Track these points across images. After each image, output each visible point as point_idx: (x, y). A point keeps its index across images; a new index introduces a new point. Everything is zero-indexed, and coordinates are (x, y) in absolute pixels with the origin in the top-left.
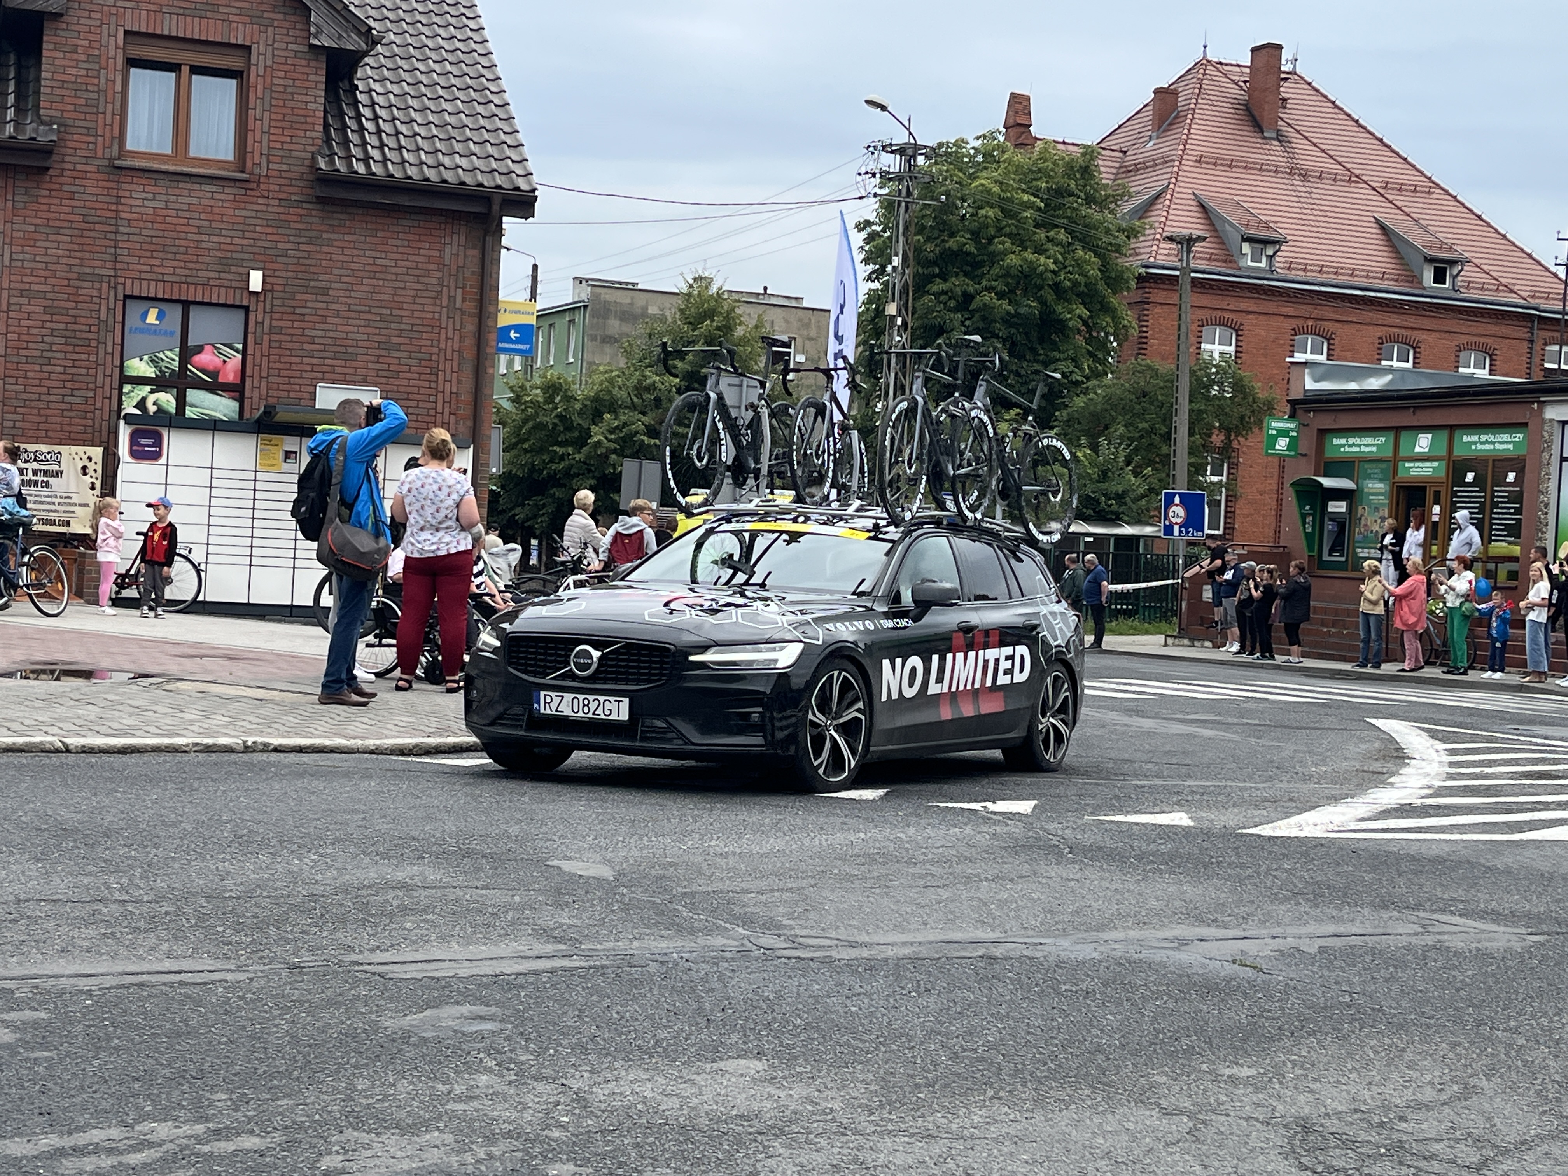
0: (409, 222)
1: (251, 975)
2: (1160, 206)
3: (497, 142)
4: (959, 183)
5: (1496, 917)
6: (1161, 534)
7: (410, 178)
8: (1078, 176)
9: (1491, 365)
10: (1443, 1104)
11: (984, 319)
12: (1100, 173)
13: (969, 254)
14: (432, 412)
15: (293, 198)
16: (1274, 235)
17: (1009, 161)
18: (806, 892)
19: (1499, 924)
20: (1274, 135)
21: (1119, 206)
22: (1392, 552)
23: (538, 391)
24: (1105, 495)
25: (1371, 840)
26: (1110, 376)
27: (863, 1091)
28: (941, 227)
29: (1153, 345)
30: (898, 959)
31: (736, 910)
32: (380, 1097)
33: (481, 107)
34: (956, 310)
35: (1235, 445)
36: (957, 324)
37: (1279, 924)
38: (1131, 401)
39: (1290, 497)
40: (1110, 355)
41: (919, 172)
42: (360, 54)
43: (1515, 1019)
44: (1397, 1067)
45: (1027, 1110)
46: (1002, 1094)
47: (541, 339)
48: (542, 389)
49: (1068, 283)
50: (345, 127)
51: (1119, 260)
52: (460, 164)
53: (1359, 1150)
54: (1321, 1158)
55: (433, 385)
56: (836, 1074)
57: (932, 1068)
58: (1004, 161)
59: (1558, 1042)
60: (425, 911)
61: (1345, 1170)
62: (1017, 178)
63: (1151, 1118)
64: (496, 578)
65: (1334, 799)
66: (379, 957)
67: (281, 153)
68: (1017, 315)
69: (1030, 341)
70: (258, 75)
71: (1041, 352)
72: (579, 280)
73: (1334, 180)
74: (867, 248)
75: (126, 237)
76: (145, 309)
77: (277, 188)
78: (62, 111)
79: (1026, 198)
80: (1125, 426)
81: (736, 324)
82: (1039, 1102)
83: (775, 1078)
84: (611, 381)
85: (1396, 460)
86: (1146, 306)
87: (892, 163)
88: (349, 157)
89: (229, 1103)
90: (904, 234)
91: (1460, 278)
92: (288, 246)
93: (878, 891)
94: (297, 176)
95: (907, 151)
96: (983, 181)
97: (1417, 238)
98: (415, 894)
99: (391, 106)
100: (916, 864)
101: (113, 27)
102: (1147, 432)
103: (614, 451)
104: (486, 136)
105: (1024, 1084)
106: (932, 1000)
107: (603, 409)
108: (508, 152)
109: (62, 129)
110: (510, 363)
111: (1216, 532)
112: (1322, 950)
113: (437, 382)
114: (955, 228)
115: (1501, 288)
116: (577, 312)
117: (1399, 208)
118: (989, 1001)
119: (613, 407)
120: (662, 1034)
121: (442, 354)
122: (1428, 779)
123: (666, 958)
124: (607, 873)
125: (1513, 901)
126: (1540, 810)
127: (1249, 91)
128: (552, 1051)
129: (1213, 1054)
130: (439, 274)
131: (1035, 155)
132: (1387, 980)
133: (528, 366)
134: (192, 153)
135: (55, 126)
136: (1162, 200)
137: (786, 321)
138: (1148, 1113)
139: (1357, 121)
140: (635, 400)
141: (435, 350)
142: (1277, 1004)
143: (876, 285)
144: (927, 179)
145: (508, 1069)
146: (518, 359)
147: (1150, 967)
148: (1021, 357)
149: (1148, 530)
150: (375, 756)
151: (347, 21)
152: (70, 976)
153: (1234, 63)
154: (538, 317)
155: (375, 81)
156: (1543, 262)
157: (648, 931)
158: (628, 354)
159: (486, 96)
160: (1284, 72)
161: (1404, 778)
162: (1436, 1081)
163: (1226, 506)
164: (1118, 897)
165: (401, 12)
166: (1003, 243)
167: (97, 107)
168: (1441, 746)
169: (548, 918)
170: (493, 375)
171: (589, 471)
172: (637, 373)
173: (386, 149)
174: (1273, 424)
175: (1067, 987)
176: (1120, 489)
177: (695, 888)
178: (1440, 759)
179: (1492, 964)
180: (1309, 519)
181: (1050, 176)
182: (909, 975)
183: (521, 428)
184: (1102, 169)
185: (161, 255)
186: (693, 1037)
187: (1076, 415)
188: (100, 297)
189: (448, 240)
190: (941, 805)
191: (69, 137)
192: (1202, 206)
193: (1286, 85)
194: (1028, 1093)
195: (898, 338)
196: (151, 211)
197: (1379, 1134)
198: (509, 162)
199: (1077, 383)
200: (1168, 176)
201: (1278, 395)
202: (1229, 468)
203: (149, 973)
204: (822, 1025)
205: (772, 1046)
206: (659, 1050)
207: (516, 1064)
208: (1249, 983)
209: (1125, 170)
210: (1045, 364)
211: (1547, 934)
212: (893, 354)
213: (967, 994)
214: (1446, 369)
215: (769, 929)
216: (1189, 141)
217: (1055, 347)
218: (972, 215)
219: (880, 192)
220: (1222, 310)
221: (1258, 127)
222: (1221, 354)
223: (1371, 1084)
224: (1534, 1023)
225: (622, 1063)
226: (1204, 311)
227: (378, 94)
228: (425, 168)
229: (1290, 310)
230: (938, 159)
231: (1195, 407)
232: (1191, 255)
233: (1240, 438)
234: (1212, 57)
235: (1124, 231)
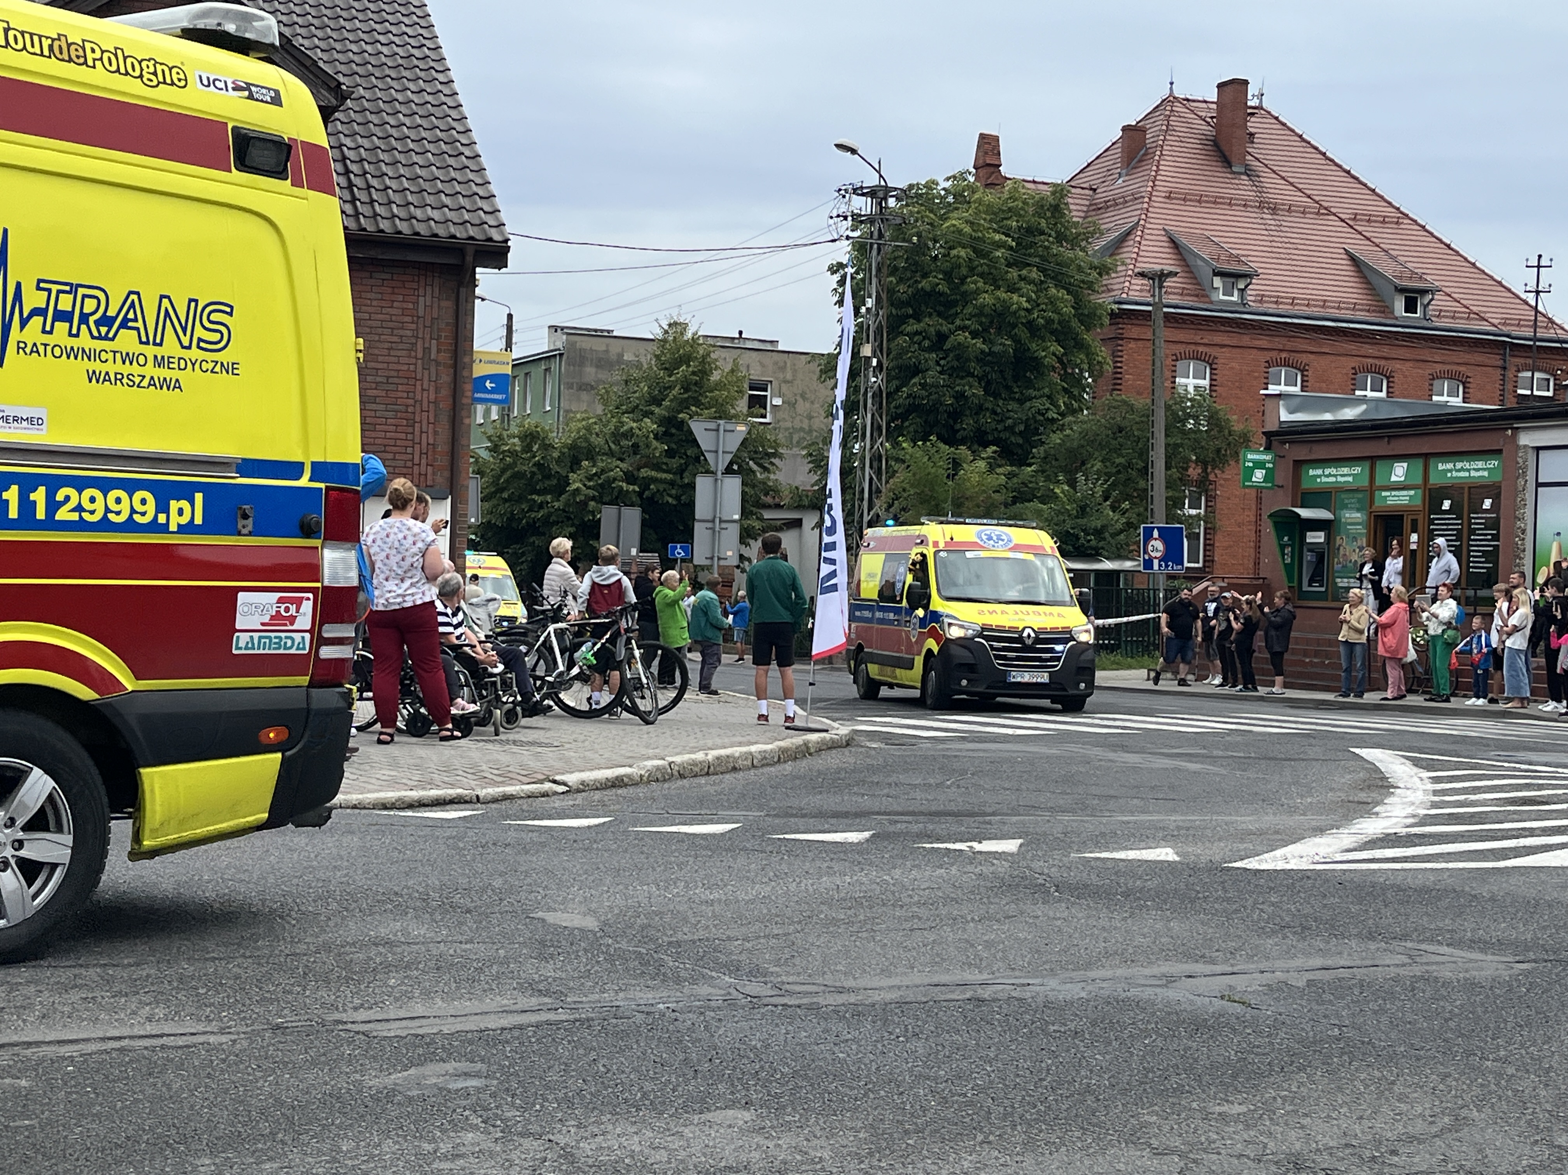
0: (384, 276)
1: (233, 1037)
2: (1131, 243)
3: (468, 193)
4: (931, 224)
5: (1484, 945)
6: (1141, 568)
7: (382, 231)
8: (1048, 214)
9: (1464, 392)
10: (1434, 1137)
11: (958, 358)
12: (1070, 211)
13: (941, 294)
14: (409, 464)
16: (1244, 268)
17: (980, 201)
18: (792, 937)
19: (1486, 953)
20: (1243, 170)
21: (1090, 243)
22: (1371, 581)
23: (516, 440)
24: (1083, 531)
25: (1357, 871)
26: (1085, 412)
27: (852, 1138)
28: (913, 268)
29: (1128, 380)
30: (886, 1004)
31: (723, 958)
32: (366, 1158)
33: (452, 159)
34: (930, 350)
35: (1212, 477)
36: (931, 363)
37: (1267, 958)
38: (1108, 436)
39: (1268, 529)
40: (1085, 391)
41: (890, 214)
42: (330, 110)
43: (1505, 1048)
44: (1387, 1099)
45: (1018, 1154)
46: (991, 1138)
47: (517, 388)
48: (520, 438)
49: (1042, 321)
51: (1092, 297)
52: (432, 216)
55: (410, 437)
56: (825, 1122)
57: (921, 1113)
58: (975, 202)
59: (1548, 1071)
60: (408, 967)
62: (988, 218)
63: (1142, 1158)
64: (476, 628)
65: (1320, 831)
66: (362, 1015)
68: (991, 353)
69: (1005, 379)
71: (1016, 390)
72: (554, 329)
73: (1304, 213)
74: (840, 290)
79: (997, 237)
80: (1102, 461)
81: (711, 370)
82: (1029, 1145)
83: (764, 1128)
84: (588, 429)
85: (1372, 489)
86: (1120, 342)
87: (863, 205)
89: (213, 1168)
90: (876, 276)
91: (1431, 307)
93: (865, 935)
95: (878, 193)
96: (954, 221)
97: (1388, 269)
98: (399, 950)
99: (361, 160)
100: (902, 906)
102: (1124, 467)
103: (593, 498)
104: (458, 188)
105: (1014, 1128)
106: (920, 1044)
107: (581, 456)
108: (480, 203)
110: (487, 413)
111: (1196, 565)
112: (1310, 984)
113: (413, 433)
114: (927, 269)
115: (1472, 316)
116: (553, 360)
117: (1368, 239)
118: (977, 1044)
119: (591, 454)
120: (648, 1086)
121: (418, 405)
122: (1413, 808)
123: (653, 1009)
124: (591, 923)
125: (1501, 930)
126: (1526, 837)
127: (1216, 127)
128: (538, 1107)
129: (1204, 1091)
130: (414, 326)
131: (1005, 195)
132: (1375, 1012)
133: (505, 415)
136: (1132, 237)
137: (763, 365)
138: (1139, 1153)
139: (1324, 154)
140: (613, 446)
141: (411, 402)
142: (1266, 1040)
144: (899, 221)
145: (494, 1126)
146: (494, 409)
147: (1137, 1005)
148: (996, 395)
149: (1128, 565)
150: (357, 811)
151: (317, 76)
152: (49, 1043)
153: (1201, 99)
154: (513, 366)
155: (345, 135)
156: (1513, 290)
157: (634, 982)
158: (605, 402)
159: (457, 148)
160: (1251, 107)
161: (1388, 808)
162: (1427, 1113)
163: (1205, 539)
164: (1105, 935)
165: (370, 66)
166: (975, 283)
168: (1426, 774)
169: (531, 970)
170: (470, 425)
171: (569, 518)
172: (614, 420)
173: (358, 203)
174: (1249, 456)
175: (1055, 1028)
176: (1099, 524)
177: (680, 936)
178: (1425, 787)
179: (1480, 993)
180: (1288, 550)
181: (1020, 216)
182: (896, 1019)
183: (500, 476)
184: (1072, 207)
186: (680, 1089)
187: (1052, 452)
189: (421, 292)
190: (928, 846)
192: (1173, 241)
193: (1253, 119)
194: (1020, 1138)
195: (874, 379)
198: (481, 212)
199: (1053, 421)
200: (1139, 212)
201: (1254, 427)
202: (1207, 501)
203: (131, 1037)
204: (810, 1073)
205: (760, 1096)
206: (646, 1102)
207: (501, 1120)
208: (1238, 1018)
209: (1096, 208)
210: (1021, 402)
211: (1535, 961)
212: (870, 395)
213: (955, 1037)
214: (1419, 398)
215: (755, 977)
216: (1158, 178)
217: (1030, 385)
218: (944, 256)
219: (852, 234)
220: (1195, 343)
221: (1227, 162)
222: (1196, 388)
223: (1361, 1118)
224: (1524, 1052)
225: (609, 1116)
226: (1179, 345)
227: (349, 148)
228: (397, 221)
229: (1263, 343)
230: (909, 201)
231: (1171, 441)
232: (1164, 290)
233: (1216, 471)
234: (1179, 93)
235: (1096, 268)
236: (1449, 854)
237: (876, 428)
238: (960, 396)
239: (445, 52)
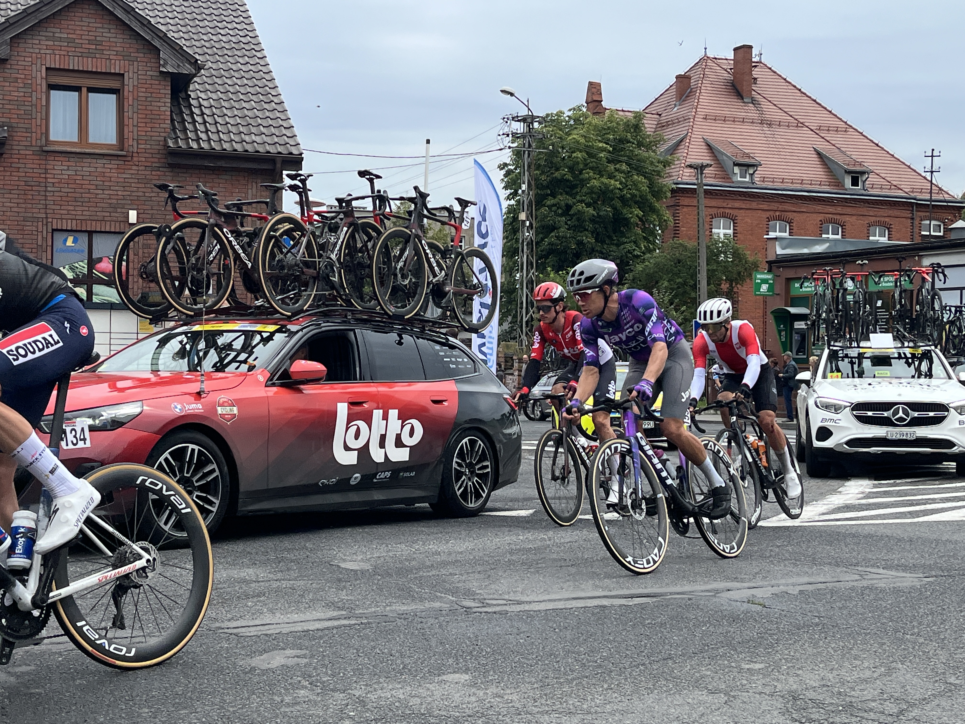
0: (226, 177)
2: (683, 147)
3: (277, 125)
4: (561, 138)
5: (905, 568)
7: (225, 150)
8: (632, 130)
9: (889, 234)
10: (875, 680)
11: (578, 220)
12: (645, 128)
13: (568, 180)
15: (154, 165)
16: (753, 161)
17: (590, 124)
18: (489, 573)
19: (906, 573)
20: (750, 101)
21: (658, 148)
25: (828, 526)
26: (657, 251)
27: (529, 688)
28: (550, 165)
29: (683, 231)
30: (547, 610)
31: (448, 586)
32: (241, 706)
33: (267, 105)
34: (561, 215)
35: (735, 290)
36: (562, 223)
37: (775, 578)
38: (671, 265)
39: (771, 320)
40: (657, 238)
41: (535, 132)
42: (191, 77)
43: (918, 627)
44: (848, 659)
45: (629, 695)
46: (612, 686)
49: (629, 196)
50: (184, 120)
51: (660, 181)
52: (255, 140)
53: (827, 709)
54: (804, 714)
56: (513, 679)
57: (570, 673)
58: (587, 123)
59: (943, 640)
60: (258, 595)
61: (819, 720)
62: (595, 133)
63: (702, 696)
66: (233, 624)
67: (145, 138)
68: (599, 216)
69: (608, 232)
70: (129, 91)
71: (615, 238)
73: (788, 126)
74: (505, 180)
75: (52, 194)
76: (65, 237)
77: (144, 159)
78: (10, 118)
79: (600, 145)
80: (668, 281)
82: (635, 689)
83: (477, 683)
86: (678, 208)
87: (519, 127)
88: (187, 138)
89: (150, 714)
90: (528, 170)
91: (867, 182)
92: (153, 195)
93: (532, 570)
94: (156, 151)
95: (528, 120)
96: (575, 136)
97: (839, 159)
98: (252, 586)
99: (211, 107)
100: (554, 553)
101: (39, 65)
102: (682, 284)
104: (271, 122)
105: (626, 679)
106: (568, 633)
108: (284, 131)
109: (10, 130)
112: (801, 592)
114: (558, 166)
115: (893, 187)
117: (828, 142)
118: (602, 632)
120: (407, 661)
122: (862, 488)
123: (407, 616)
124: (366, 566)
125: (915, 559)
126: (930, 504)
127: (733, 75)
128: (342, 674)
129: (738, 656)
131: (606, 119)
132: (840, 608)
134: (91, 141)
135: (6, 128)
136: (684, 143)
138: (700, 693)
139: (800, 90)
142: (775, 626)
143: (513, 202)
144: (541, 136)
145: (316, 686)
147: (698, 608)
148: (603, 242)
151: (183, 56)
153: (723, 58)
155: (201, 92)
156: (917, 171)
157: (395, 601)
159: (269, 98)
160: (754, 62)
161: (847, 488)
162: (871, 666)
165: (215, 49)
166: (588, 173)
167: (31, 115)
169: (333, 595)
173: (209, 133)
174: (758, 276)
175: (649, 621)
177: (421, 574)
179: (903, 596)
180: (783, 333)
181: (615, 132)
182: (554, 619)
184: (646, 126)
185: (74, 203)
186: (426, 662)
187: (638, 276)
188: (37, 231)
189: (250, 187)
191: (15, 134)
192: (708, 145)
193: (756, 69)
194: (630, 686)
195: (528, 234)
196: (67, 177)
197: (838, 699)
198: (285, 137)
199: (638, 257)
200: (687, 128)
201: (760, 258)
204: (503, 651)
205: (474, 665)
206: (406, 670)
207: (320, 683)
208: (758, 614)
209: (661, 126)
210: (618, 245)
211: (936, 576)
212: (525, 243)
213: (589, 628)
214: (861, 238)
215: (468, 596)
216: (699, 106)
217: (623, 235)
218: (569, 157)
219: (512, 145)
220: (724, 208)
221: (739, 95)
222: (725, 235)
223: (832, 670)
224: (929, 629)
225: (384, 679)
226: (713, 209)
227: (203, 99)
228: (234, 143)
229: (765, 206)
230: (547, 124)
231: (710, 268)
232: (704, 175)
233: (738, 286)
234: (710, 55)
235: (662, 162)
236: (884, 515)
237: (530, 264)
238: (580, 243)
239: (260, 39)
